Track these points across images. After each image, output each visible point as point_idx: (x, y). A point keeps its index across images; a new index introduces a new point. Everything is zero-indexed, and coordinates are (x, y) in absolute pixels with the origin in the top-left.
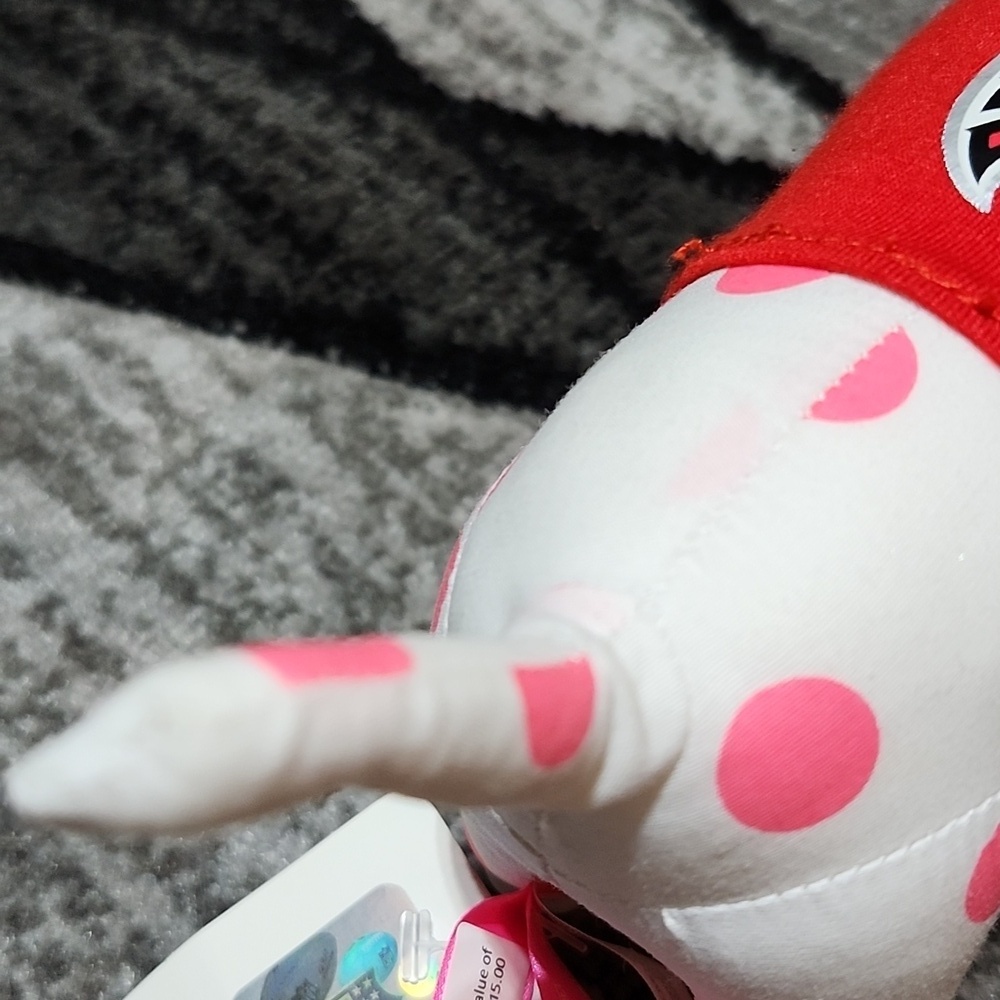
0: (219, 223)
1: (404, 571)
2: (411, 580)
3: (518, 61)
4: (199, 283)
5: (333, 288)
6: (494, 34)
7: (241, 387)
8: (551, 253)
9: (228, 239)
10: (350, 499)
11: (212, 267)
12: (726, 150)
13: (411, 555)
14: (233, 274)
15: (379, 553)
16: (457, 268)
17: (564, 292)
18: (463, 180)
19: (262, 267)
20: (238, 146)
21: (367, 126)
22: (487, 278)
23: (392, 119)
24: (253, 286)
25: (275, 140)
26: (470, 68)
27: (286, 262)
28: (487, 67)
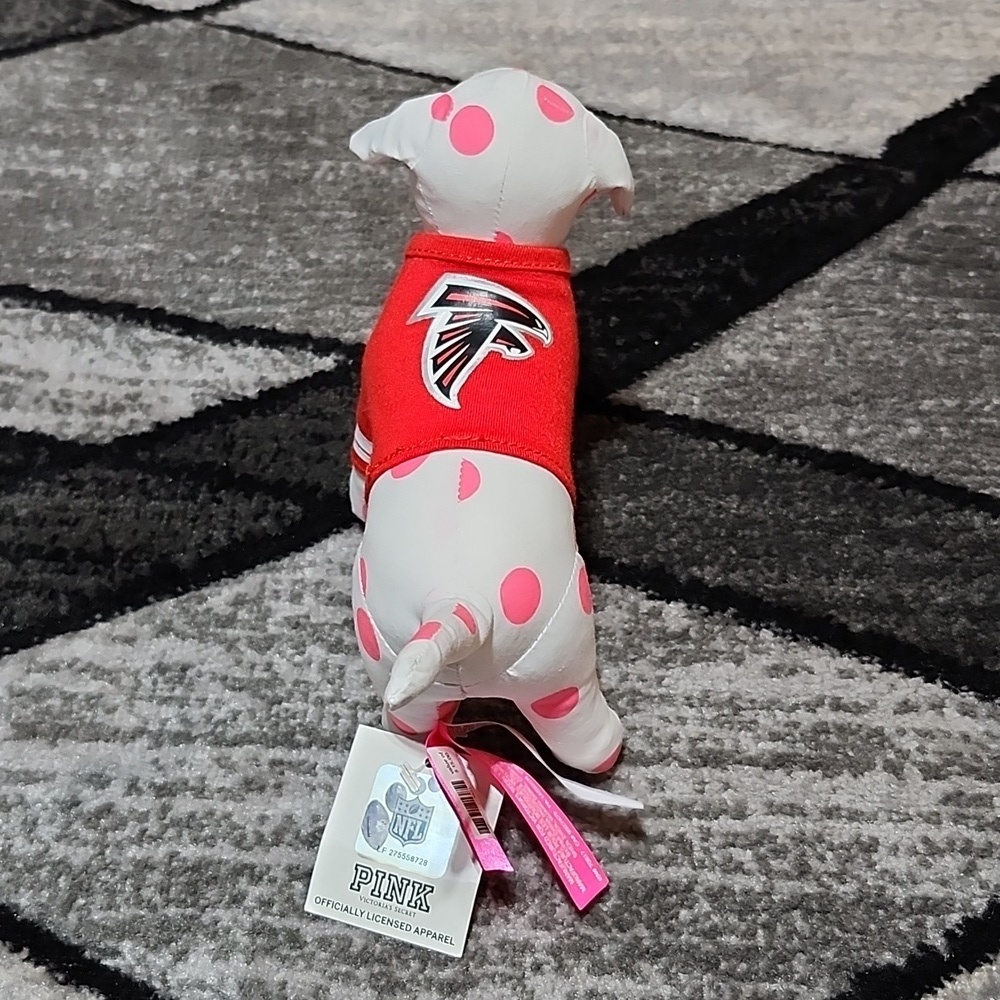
0: (46, 575)
1: (269, 666)
2: (275, 668)
3: (118, 409)
4: (63, 610)
5: (129, 570)
6: (95, 401)
7: (130, 641)
8: (213, 490)
9: (59, 580)
10: (220, 654)
11: (63, 597)
12: (252, 393)
13: (266, 658)
14: (75, 595)
15: (253, 667)
16: (178, 524)
17: (233, 504)
18: (144, 481)
19: (88, 582)
20: (22, 534)
21: (74, 485)
22: (194, 520)
23: (84, 473)
24: (90, 594)
25: (38, 520)
26: (99, 426)
27: (96, 572)
28: (107, 420)
